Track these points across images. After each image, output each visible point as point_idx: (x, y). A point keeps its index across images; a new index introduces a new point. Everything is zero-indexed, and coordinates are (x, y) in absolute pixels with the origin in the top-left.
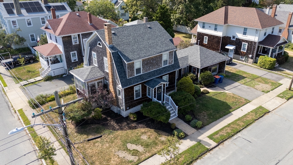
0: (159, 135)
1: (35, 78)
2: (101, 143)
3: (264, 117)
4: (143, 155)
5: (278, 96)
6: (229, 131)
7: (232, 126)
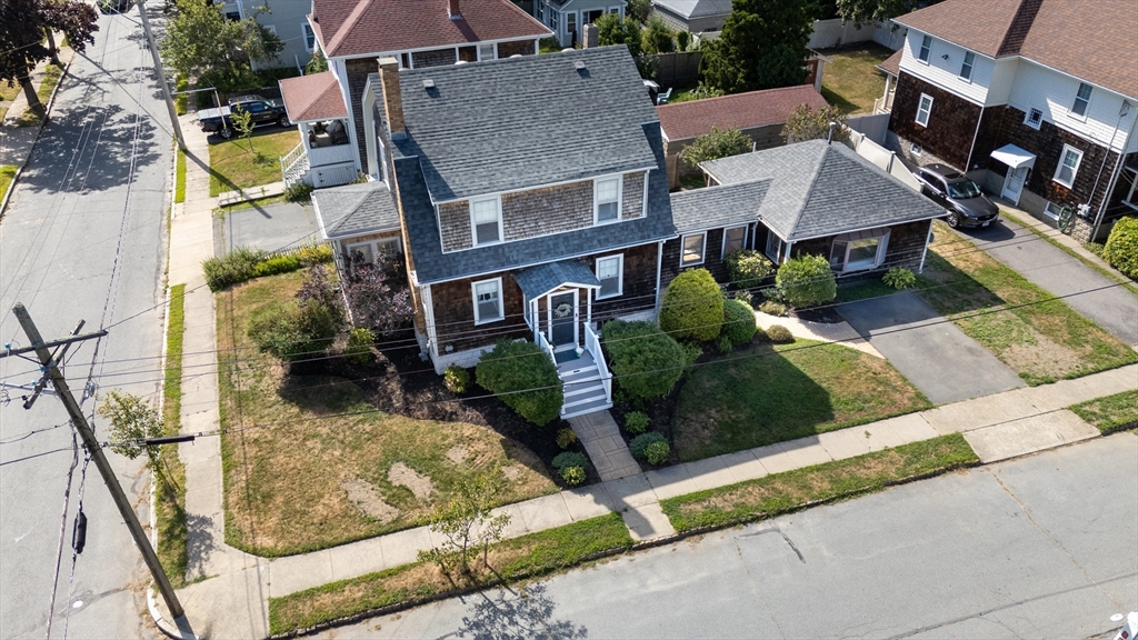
0: (509, 458)
1: (266, 187)
2: (323, 442)
4: (417, 511)
5: (1076, 409)
7: (779, 485)
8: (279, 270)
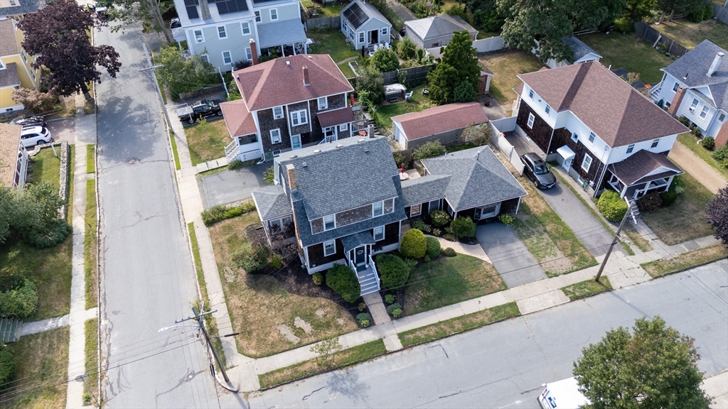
0: (340, 314)
1: (219, 160)
3: (503, 322)
4: (307, 339)
5: (563, 289)
6: (432, 333)
7: (442, 326)
8: (234, 215)
